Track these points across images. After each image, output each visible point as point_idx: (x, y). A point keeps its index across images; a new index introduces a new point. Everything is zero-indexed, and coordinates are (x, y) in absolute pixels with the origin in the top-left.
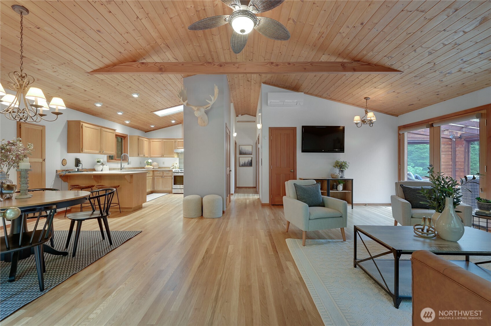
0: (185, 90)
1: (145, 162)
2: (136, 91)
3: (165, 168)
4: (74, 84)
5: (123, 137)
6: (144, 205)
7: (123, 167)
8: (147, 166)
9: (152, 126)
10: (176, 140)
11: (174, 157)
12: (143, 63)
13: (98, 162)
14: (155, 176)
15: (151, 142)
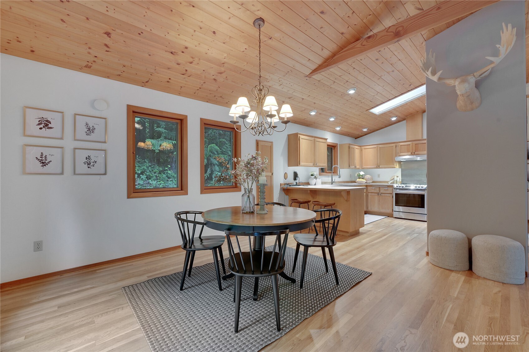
0: (433, 57)
1: (356, 175)
2: (353, 85)
3: (380, 182)
4: (294, 94)
5: (333, 146)
6: (361, 230)
7: (333, 180)
8: (358, 180)
9: (365, 130)
10: (397, 144)
11: (394, 168)
12: (369, 37)
13: (312, 175)
14: (369, 193)
15: (363, 150)
